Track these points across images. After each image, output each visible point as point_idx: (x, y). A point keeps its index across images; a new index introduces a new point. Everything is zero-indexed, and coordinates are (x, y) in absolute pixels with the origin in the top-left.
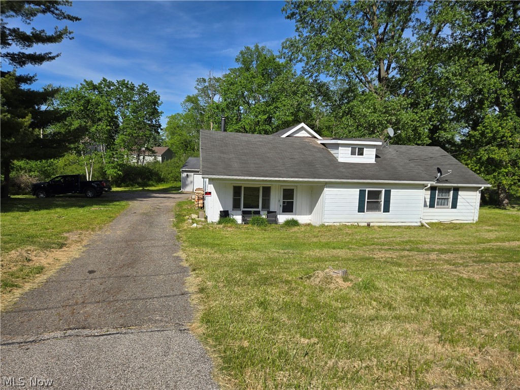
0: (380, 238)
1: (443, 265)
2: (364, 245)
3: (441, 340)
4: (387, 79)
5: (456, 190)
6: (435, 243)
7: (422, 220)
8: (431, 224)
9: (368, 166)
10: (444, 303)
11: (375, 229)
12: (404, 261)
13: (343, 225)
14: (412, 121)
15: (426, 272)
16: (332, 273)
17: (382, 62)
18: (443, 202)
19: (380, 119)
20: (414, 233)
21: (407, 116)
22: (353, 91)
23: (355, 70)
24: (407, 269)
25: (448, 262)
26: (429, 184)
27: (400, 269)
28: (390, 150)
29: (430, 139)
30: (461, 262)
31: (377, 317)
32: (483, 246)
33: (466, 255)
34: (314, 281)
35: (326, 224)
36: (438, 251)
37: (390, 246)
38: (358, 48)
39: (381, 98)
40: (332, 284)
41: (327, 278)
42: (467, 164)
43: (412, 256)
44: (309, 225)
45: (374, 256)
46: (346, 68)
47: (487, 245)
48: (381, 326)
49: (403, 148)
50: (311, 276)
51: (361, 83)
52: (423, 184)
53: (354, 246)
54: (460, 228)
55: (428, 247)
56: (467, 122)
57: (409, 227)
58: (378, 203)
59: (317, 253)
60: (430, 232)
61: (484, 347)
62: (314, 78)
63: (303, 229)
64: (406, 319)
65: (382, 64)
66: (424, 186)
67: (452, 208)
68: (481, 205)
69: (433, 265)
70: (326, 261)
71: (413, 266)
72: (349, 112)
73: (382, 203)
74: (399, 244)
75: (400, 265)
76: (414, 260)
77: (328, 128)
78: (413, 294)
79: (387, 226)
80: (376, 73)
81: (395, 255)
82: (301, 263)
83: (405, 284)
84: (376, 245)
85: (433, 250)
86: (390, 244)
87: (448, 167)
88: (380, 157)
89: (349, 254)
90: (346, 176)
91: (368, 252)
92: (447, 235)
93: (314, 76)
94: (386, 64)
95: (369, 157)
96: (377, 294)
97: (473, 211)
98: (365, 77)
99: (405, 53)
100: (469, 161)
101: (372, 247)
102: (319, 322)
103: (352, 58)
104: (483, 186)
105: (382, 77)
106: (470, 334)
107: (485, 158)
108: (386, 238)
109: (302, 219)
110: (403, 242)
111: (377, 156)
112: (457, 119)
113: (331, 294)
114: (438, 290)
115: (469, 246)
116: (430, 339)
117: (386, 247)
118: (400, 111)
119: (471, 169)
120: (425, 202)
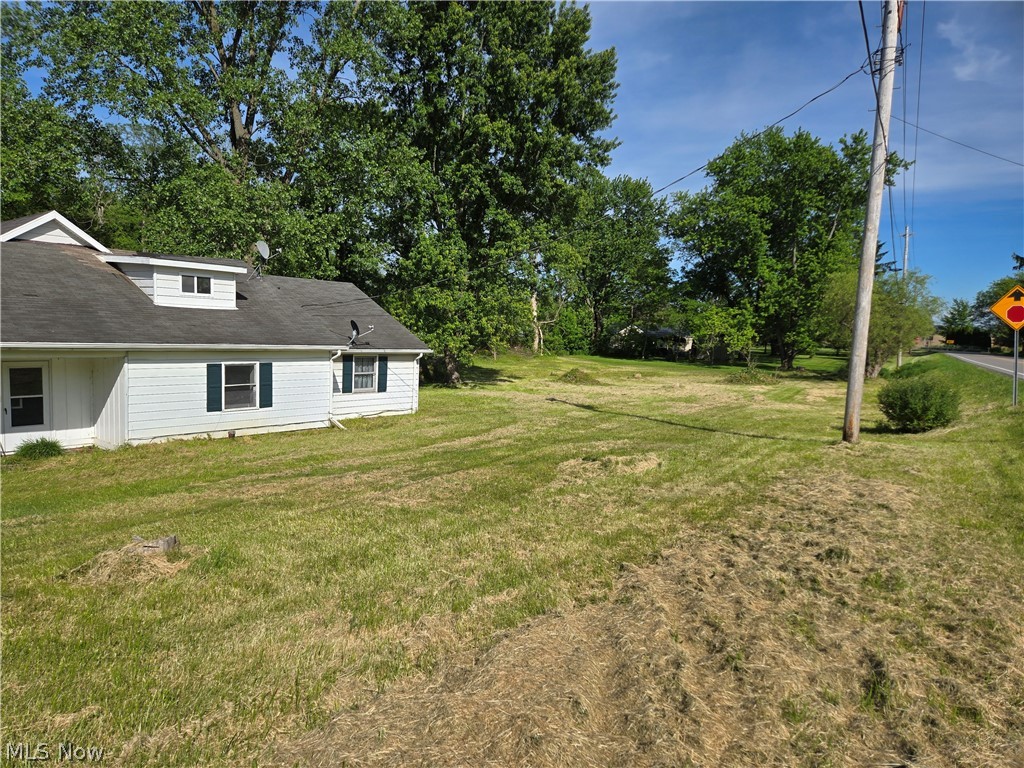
0: (255, 459)
1: (364, 492)
2: (223, 477)
3: (354, 627)
4: (248, 143)
5: (384, 359)
6: (354, 455)
7: (331, 416)
8: (347, 423)
9: (223, 314)
10: (361, 558)
11: (244, 443)
12: (298, 497)
13: (176, 440)
14: (304, 233)
15: (334, 510)
16: (140, 550)
17: (235, 105)
18: (364, 382)
19: (241, 220)
20: (318, 442)
21: (294, 222)
22: (177, 156)
23: (179, 111)
24: (304, 510)
25: (372, 486)
26: (340, 350)
27: (290, 513)
28: (265, 284)
29: (337, 268)
30: (391, 482)
31: (239, 619)
32: (425, 450)
33: (400, 469)
34: (98, 576)
35: (135, 443)
36: (358, 468)
37: (274, 472)
38: (180, 65)
39: (241, 180)
40: (142, 573)
41: (128, 563)
42: (398, 315)
43: (313, 485)
44: (91, 449)
45: (242, 497)
46: (156, 103)
47: (430, 449)
48: (247, 633)
49: (290, 282)
50: (88, 567)
51: (195, 143)
52: (330, 351)
53: (201, 483)
54: (392, 425)
55: (342, 464)
56: (394, 243)
57: (310, 432)
58: (249, 389)
59: (111, 510)
60: (347, 436)
61: (417, 619)
62: (79, 111)
63: (73, 461)
64: (297, 604)
65: (235, 110)
66: (332, 354)
67: (379, 391)
68: (422, 384)
69: (349, 494)
70: (133, 525)
71: (314, 503)
72: (173, 200)
73: (257, 389)
74: (291, 466)
75: (290, 506)
76: (318, 492)
77: (131, 229)
78: (310, 555)
79: (269, 434)
80: (227, 127)
81: (280, 488)
82: (66, 540)
83: (298, 539)
84: (247, 474)
85: (350, 468)
86: (273, 468)
87: (369, 319)
88: (246, 299)
89: (187, 500)
90: (175, 337)
91: (229, 491)
92: (374, 439)
93: (77, 106)
94: (245, 113)
95: (222, 297)
96: (242, 572)
97: (410, 394)
98: (204, 131)
99: (279, 97)
100: (401, 310)
101: (238, 479)
102: (106, 664)
103: (169, 83)
104: (421, 352)
105: (237, 137)
106: (399, 603)
107: (422, 306)
108: (268, 457)
109: (73, 438)
110: (298, 460)
111: (239, 296)
112: (378, 236)
113: (140, 595)
114: (354, 538)
115: (405, 454)
116: (335, 630)
117: (267, 475)
118: (278, 209)
119: (405, 324)
120: (335, 382)
